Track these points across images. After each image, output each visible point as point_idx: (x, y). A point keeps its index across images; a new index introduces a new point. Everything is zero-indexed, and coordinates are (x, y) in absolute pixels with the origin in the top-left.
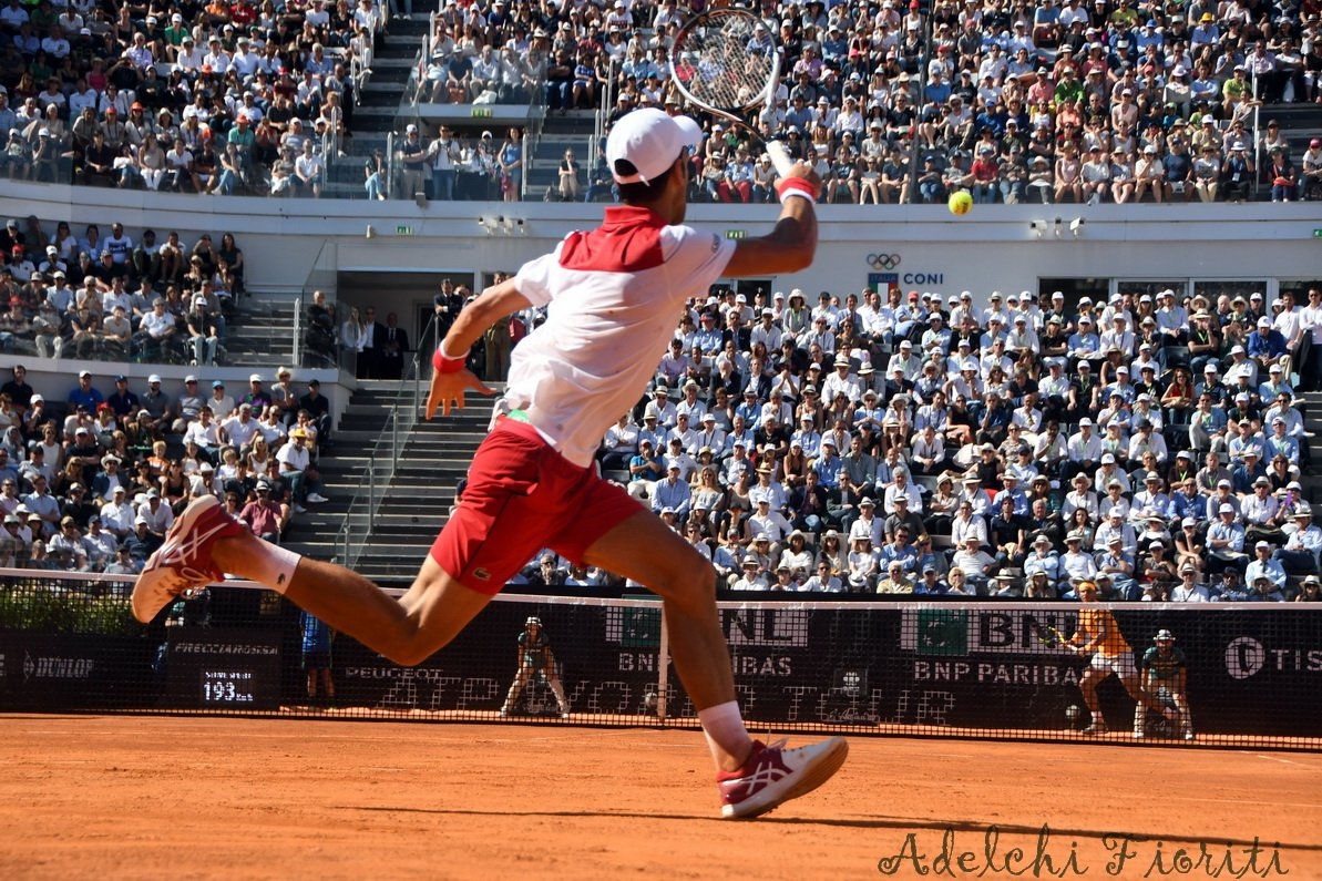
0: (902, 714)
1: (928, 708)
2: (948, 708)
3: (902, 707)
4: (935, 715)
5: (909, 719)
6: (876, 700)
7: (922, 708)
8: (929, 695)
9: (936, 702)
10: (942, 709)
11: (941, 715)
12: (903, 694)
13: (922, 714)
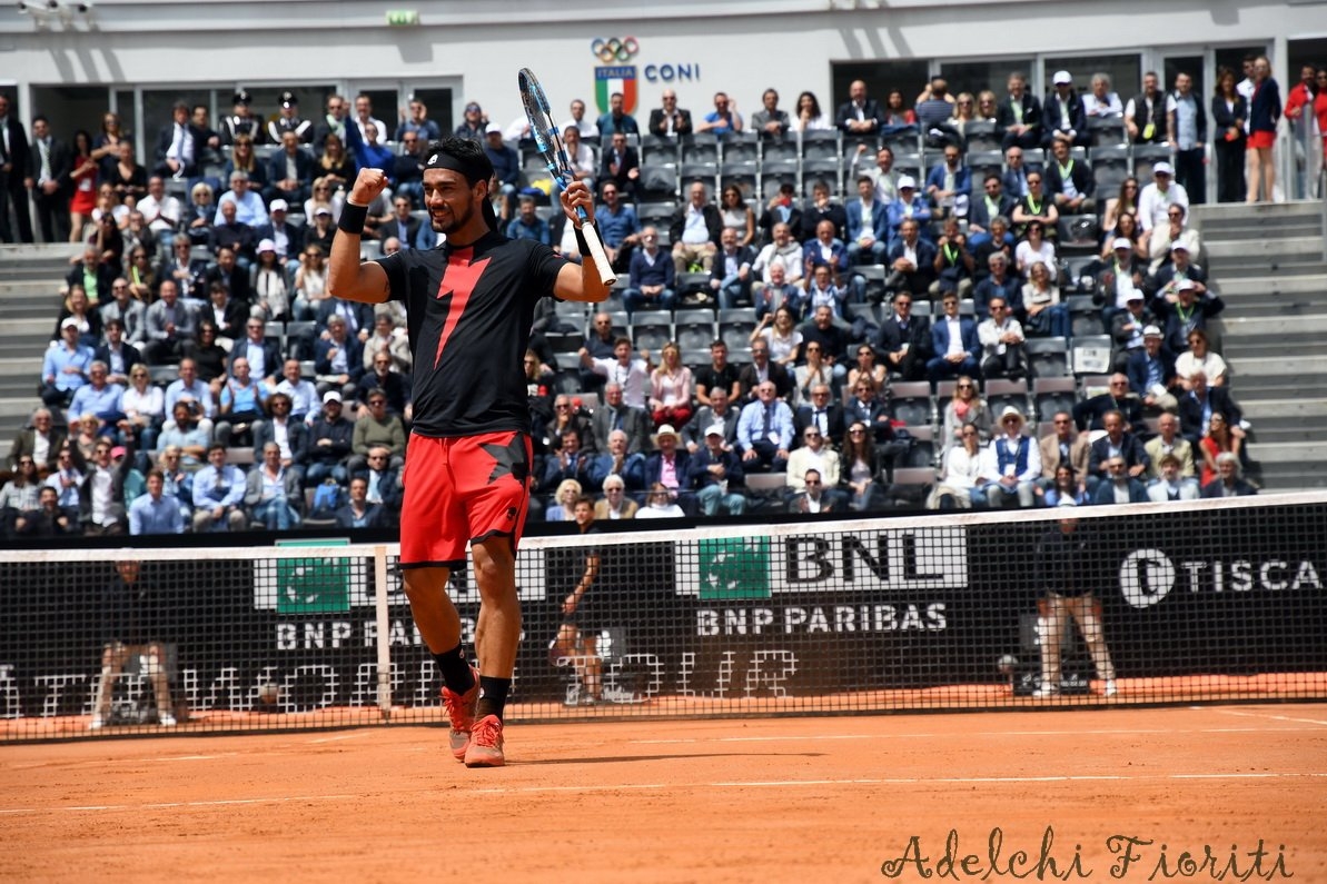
0: (725, 685)
1: (761, 675)
2: (788, 673)
3: (725, 676)
4: (771, 683)
5: (735, 690)
6: (688, 667)
7: (752, 675)
8: (761, 657)
9: (772, 666)
10: (780, 675)
11: (779, 684)
12: (725, 658)
13: (752, 684)
